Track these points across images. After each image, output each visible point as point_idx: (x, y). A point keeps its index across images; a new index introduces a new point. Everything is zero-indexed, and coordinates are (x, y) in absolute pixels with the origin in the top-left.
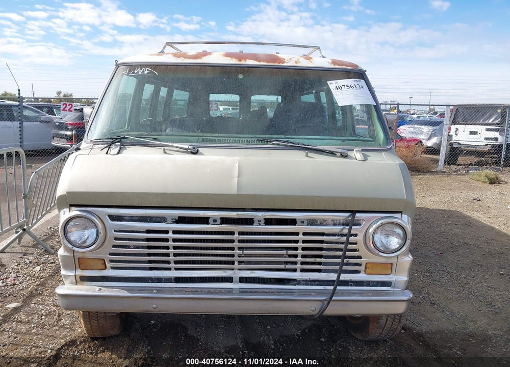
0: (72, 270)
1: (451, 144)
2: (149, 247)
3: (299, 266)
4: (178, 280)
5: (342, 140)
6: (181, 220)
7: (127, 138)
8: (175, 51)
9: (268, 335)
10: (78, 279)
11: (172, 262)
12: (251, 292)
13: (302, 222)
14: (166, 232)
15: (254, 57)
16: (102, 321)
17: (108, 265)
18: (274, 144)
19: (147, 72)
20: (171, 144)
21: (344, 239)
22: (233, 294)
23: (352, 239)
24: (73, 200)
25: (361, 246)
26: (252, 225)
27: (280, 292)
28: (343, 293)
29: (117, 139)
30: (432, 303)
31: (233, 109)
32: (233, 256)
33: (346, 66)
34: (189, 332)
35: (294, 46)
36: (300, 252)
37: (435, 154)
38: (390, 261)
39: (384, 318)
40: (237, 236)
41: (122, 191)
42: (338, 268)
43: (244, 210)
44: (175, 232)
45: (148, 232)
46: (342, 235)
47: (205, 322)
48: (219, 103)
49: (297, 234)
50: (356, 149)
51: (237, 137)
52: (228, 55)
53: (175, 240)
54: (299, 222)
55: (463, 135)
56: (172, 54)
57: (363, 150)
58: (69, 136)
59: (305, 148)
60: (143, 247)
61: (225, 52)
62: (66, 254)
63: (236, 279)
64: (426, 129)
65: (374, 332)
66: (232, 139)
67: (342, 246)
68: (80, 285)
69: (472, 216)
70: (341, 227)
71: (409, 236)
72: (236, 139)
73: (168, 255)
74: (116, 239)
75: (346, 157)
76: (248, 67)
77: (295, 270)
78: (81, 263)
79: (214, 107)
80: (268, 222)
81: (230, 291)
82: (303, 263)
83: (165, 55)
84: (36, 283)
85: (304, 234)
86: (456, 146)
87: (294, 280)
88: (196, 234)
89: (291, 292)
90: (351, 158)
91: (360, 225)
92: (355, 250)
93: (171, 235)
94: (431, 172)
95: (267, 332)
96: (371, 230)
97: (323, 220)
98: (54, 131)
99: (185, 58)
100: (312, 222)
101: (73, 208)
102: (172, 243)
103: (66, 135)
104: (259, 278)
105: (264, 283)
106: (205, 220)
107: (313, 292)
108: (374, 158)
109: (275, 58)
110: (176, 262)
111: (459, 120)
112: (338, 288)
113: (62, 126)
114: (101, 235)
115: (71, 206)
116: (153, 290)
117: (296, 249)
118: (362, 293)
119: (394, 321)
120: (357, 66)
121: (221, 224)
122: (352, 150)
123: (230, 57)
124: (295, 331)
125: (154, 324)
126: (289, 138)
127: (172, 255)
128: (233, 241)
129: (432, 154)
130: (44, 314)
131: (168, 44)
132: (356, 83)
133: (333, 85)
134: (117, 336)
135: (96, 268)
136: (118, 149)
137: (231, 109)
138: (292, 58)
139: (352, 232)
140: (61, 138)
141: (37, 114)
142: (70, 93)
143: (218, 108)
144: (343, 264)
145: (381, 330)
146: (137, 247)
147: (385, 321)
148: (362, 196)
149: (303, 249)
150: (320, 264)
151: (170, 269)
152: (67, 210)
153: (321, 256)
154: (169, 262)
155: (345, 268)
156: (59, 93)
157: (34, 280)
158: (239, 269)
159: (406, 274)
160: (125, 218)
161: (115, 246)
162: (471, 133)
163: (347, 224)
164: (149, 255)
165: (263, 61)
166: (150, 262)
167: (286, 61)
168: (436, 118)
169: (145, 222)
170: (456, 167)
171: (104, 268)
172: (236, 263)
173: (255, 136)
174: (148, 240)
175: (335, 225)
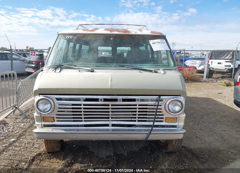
0: (40, 122)
1: (209, 68)
2: (73, 112)
3: (137, 119)
4: (86, 126)
5: (155, 65)
6: (87, 100)
7: (63, 65)
8: (83, 28)
9: (124, 151)
10: (43, 126)
11: (83, 118)
12: (117, 130)
13: (138, 100)
14: (81, 105)
15: (117, 30)
16: (52, 145)
17: (56, 120)
18: (126, 68)
19: (71, 37)
20: (82, 68)
21: (156, 107)
22: (109, 131)
23: (159, 107)
24: (41, 92)
25: (163, 110)
26: (117, 102)
27: (129, 130)
28: (156, 130)
29: (59, 66)
30: (196, 137)
31: (109, 54)
32: (109, 115)
33: (157, 34)
34: (90, 150)
35: (135, 25)
36: (137, 113)
37: (202, 73)
38: (176, 116)
39: (174, 142)
40: (111, 106)
41: (62, 88)
42: (153, 120)
43: (113, 95)
44: (84, 105)
45: (73, 105)
46: (155, 105)
47: (97, 146)
48: (102, 51)
49: (136, 105)
50: (161, 69)
51: (110, 65)
52: (106, 30)
53: (84, 108)
54: (137, 100)
55: (215, 64)
56: (82, 29)
57: (164, 70)
58: (34, 67)
59: (140, 69)
60: (71, 112)
61: (105, 29)
62: (38, 115)
63: (110, 125)
64: (198, 62)
65: (170, 148)
66: (108, 66)
67: (155, 110)
68: (43, 128)
69: (217, 100)
70: (155, 102)
71: (184, 105)
72: (110, 66)
73: (81, 115)
74: (59, 108)
75: (156, 72)
76: (115, 35)
77: (135, 121)
78: (44, 119)
79: (100, 53)
80: (124, 100)
81: (108, 130)
82: (139, 118)
83: (79, 30)
84: (22, 130)
85: (139, 105)
86: (211, 69)
87: (135, 125)
88: (93, 106)
89: (134, 130)
90: (159, 73)
91: (163, 101)
92: (161, 112)
93: (82, 106)
94: (200, 81)
95: (124, 149)
96: (167, 103)
97: (147, 99)
98: (27, 65)
99: (88, 31)
100: (142, 100)
101: (41, 95)
102: (83, 110)
103: (32, 66)
104: (120, 124)
105: (122, 127)
106: (97, 100)
107: (143, 130)
108: (169, 73)
109: (126, 31)
110: (85, 118)
111: (213, 57)
112: (153, 128)
113: (30, 62)
114: (53, 107)
115: (40, 94)
116: (75, 130)
117: (136, 112)
118: (164, 130)
119: (178, 143)
120: (162, 34)
121: (104, 101)
122: (159, 70)
123: (107, 30)
124: (136, 149)
125: (75, 147)
126: (132, 65)
127: (83, 115)
128: (109, 109)
129: (200, 73)
130: (27, 143)
131: (80, 25)
132: (161, 41)
133: (151, 42)
134: (59, 151)
135: (50, 121)
136: (60, 70)
137: (108, 54)
138: (134, 31)
139: (159, 104)
140: (30, 68)
141: (19, 57)
142: (32, 47)
143: (102, 53)
144: (155, 118)
145: (173, 147)
146: (68, 112)
147: (174, 143)
148: (163, 89)
149: (139, 112)
150: (146, 118)
151: (82, 121)
152: (38, 96)
153: (146, 115)
154: (81, 118)
155: (156, 120)
156: (27, 47)
157: (21, 129)
158: (112, 121)
159: (183, 122)
160: (63, 99)
161: (58, 111)
162: (219, 63)
163: (157, 101)
164: (73, 115)
165: (121, 32)
166: (74, 118)
167: (131, 32)
168: (203, 56)
169: (71, 101)
170: (212, 79)
171: (54, 121)
172: (110, 118)
173: (118, 64)
174: (73, 108)
175: (152, 101)
